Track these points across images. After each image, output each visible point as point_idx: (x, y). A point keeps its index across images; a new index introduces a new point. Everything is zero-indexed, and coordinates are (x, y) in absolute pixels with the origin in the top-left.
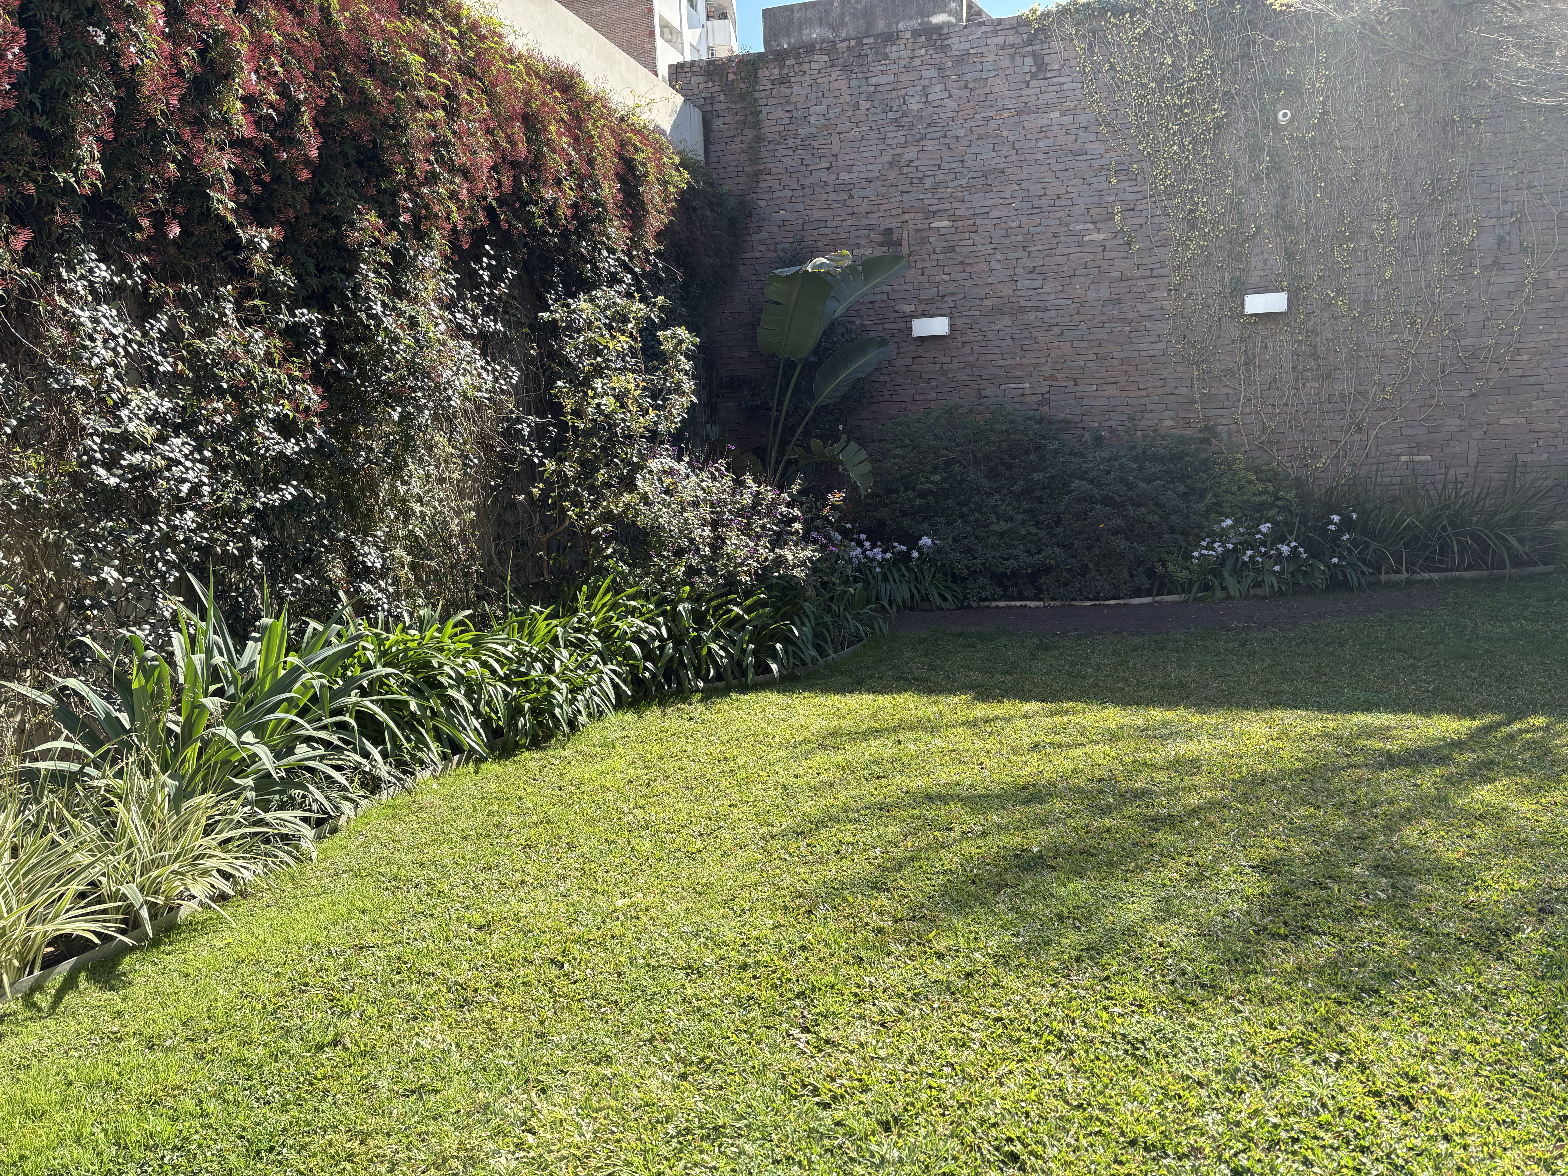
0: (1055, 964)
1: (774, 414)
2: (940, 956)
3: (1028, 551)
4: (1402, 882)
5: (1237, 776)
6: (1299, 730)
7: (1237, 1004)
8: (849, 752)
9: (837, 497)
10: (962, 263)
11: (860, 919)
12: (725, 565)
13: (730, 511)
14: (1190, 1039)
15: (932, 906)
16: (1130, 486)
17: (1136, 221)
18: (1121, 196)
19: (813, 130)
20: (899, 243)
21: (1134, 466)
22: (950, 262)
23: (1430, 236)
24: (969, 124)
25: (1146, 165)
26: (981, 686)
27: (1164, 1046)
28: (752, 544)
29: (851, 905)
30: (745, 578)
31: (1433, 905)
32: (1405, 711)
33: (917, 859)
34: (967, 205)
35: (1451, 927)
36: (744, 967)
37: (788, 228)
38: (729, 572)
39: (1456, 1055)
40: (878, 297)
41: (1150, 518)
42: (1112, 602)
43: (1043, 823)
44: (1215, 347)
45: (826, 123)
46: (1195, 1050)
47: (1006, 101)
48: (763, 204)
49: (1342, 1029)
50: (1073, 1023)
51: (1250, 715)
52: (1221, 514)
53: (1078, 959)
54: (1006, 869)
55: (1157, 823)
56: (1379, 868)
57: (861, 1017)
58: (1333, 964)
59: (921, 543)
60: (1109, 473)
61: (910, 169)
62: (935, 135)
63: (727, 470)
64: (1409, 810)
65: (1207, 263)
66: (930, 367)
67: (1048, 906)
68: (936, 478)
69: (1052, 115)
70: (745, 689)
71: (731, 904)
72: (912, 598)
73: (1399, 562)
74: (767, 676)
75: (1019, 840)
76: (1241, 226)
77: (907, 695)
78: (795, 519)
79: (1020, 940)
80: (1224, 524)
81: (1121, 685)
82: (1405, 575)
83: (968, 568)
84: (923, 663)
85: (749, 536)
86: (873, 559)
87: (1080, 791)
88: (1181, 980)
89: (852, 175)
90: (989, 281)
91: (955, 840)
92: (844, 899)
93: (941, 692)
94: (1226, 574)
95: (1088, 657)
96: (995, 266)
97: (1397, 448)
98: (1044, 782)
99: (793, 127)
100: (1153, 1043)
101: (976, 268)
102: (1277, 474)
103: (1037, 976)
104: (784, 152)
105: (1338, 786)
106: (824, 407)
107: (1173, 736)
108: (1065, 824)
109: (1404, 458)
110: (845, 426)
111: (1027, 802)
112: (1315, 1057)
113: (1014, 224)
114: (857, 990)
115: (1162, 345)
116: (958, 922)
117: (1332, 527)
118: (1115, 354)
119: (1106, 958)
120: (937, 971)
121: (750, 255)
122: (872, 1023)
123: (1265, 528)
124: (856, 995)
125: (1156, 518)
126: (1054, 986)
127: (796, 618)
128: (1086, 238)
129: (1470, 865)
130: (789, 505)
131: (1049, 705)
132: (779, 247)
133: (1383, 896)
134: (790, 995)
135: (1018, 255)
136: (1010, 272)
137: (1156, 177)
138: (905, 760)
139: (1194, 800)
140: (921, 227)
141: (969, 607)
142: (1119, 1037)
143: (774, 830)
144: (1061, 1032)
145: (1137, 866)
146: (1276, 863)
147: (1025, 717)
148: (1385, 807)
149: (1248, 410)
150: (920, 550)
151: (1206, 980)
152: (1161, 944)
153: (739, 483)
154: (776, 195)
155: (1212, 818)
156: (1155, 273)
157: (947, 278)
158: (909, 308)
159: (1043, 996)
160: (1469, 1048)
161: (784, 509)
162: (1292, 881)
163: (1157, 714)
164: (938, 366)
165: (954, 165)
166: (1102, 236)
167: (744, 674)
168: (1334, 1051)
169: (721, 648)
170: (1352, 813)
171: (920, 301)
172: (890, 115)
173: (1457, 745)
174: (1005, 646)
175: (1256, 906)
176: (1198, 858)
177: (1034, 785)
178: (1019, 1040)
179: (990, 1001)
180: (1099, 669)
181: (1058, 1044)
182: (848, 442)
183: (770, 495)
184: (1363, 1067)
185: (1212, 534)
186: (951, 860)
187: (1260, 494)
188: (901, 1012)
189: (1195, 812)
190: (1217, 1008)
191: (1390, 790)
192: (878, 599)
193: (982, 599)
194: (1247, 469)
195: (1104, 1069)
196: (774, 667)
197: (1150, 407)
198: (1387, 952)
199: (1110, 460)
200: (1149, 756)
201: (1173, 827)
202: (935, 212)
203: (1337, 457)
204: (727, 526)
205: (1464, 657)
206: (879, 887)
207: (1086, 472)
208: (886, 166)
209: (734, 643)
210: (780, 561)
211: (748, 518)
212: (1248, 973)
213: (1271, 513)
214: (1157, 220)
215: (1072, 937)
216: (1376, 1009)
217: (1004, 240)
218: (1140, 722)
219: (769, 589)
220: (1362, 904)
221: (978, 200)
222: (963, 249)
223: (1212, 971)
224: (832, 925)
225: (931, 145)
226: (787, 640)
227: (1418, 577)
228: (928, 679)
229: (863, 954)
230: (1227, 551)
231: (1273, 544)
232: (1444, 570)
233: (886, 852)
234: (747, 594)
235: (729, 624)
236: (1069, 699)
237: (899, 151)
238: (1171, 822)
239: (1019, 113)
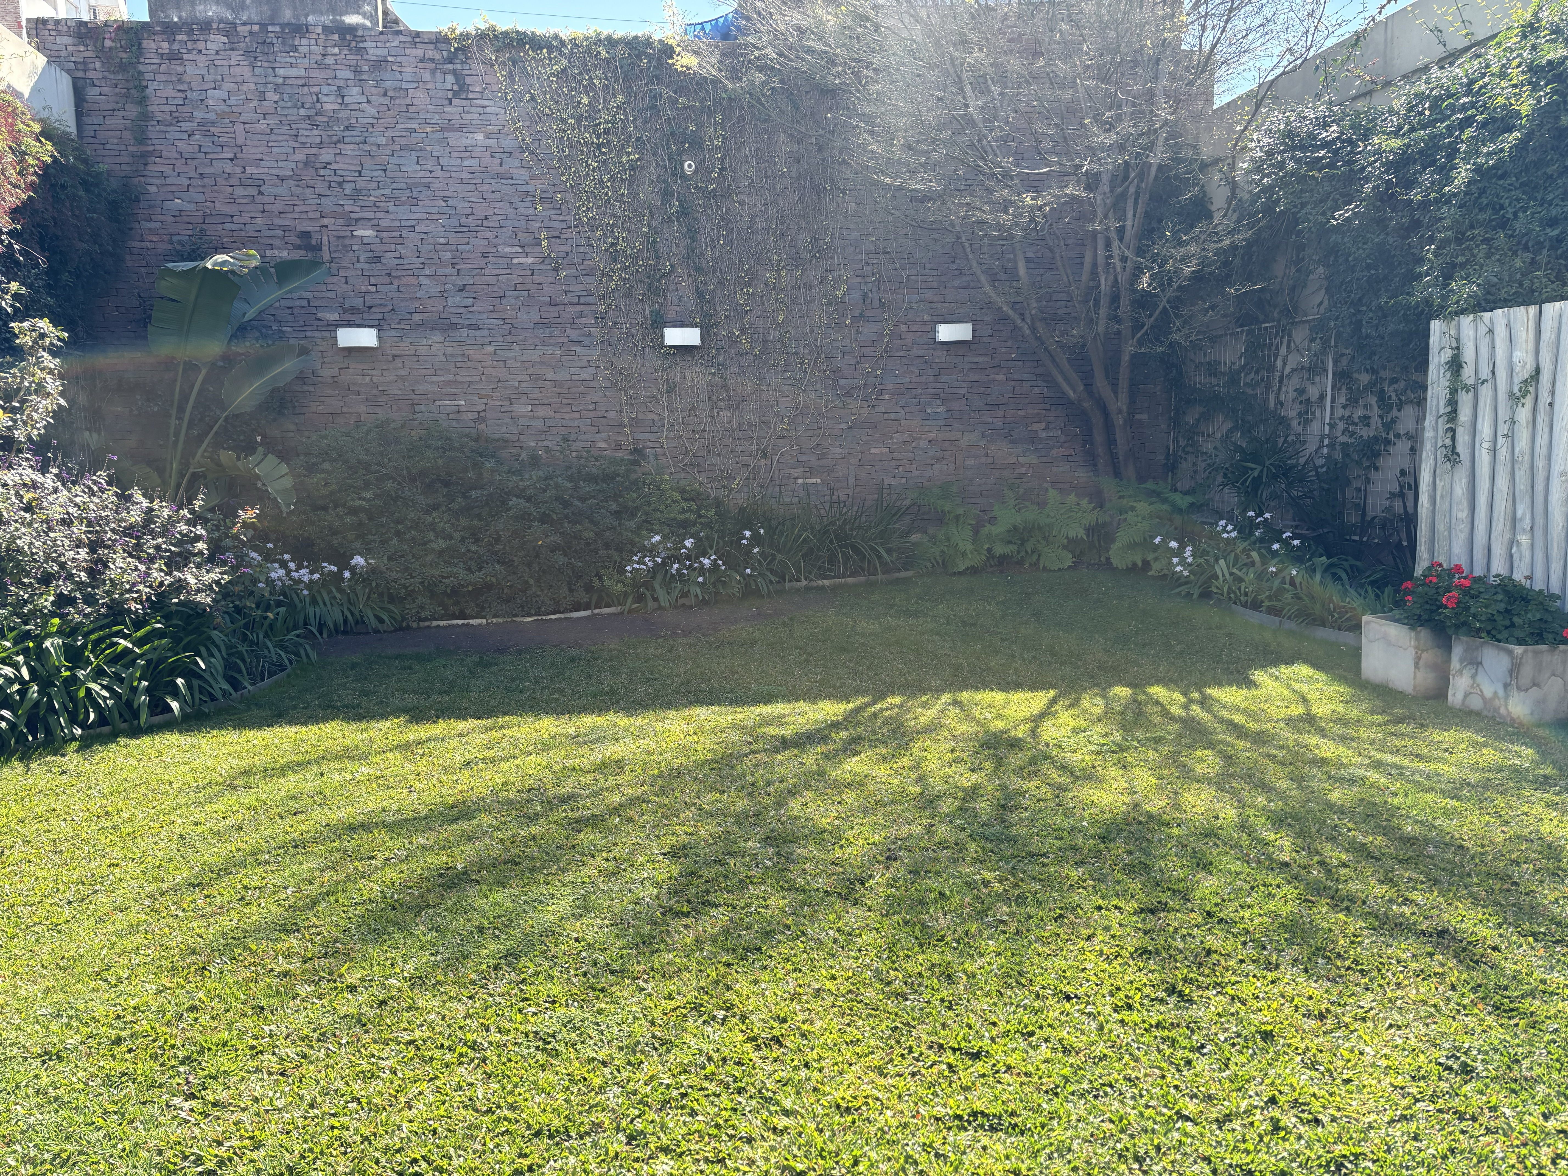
0: (473, 976)
1: (173, 422)
2: (352, 989)
3: (469, 569)
4: (785, 849)
5: (656, 772)
6: (712, 724)
7: (641, 983)
8: (264, 790)
9: (249, 514)
10: (389, 275)
11: (264, 966)
12: (108, 593)
13: (113, 530)
14: (597, 1024)
15: (346, 939)
16: (566, 504)
17: (563, 248)
18: (546, 223)
19: (212, 116)
20: (318, 248)
21: (569, 485)
22: (376, 273)
23: (811, 288)
24: (390, 133)
25: (569, 196)
26: (415, 708)
27: (573, 1035)
28: (142, 567)
29: (253, 953)
30: (133, 606)
31: (807, 866)
32: (797, 700)
33: (333, 893)
34: (392, 216)
35: (821, 883)
36: (118, 1041)
37: (186, 219)
38: (113, 600)
39: (818, 993)
40: (298, 303)
41: (585, 535)
42: (553, 617)
43: (470, 839)
44: (640, 375)
45: (227, 109)
46: (602, 1033)
47: (428, 116)
48: (153, 189)
49: (729, 988)
50: (488, 1030)
51: (672, 714)
52: (652, 531)
53: (496, 968)
54: (429, 890)
55: (579, 824)
56: (768, 840)
57: (258, 1070)
58: (726, 931)
59: (353, 562)
60: (545, 491)
61: (327, 172)
62: (353, 140)
63: (109, 483)
64: (795, 786)
65: (628, 295)
66: (359, 379)
67: (469, 920)
68: (368, 495)
69: (476, 136)
70: (136, 732)
71: (105, 975)
72: (346, 621)
73: (799, 571)
74: (167, 716)
75: (444, 858)
76: (657, 263)
77: (334, 724)
78: (198, 538)
79: (439, 958)
80: (654, 540)
81: (556, 696)
82: (804, 583)
83: (406, 587)
84: (354, 689)
85: (139, 559)
86: (300, 581)
87: (510, 802)
88: (593, 970)
89: (261, 171)
90: (418, 295)
91: (377, 867)
92: (247, 948)
93: (373, 717)
94: (657, 586)
95: (527, 672)
96: (424, 280)
97: (795, 472)
98: (474, 798)
99: (185, 109)
100: (564, 1034)
101: (404, 281)
102: (699, 494)
103: (453, 991)
104: (178, 135)
105: (740, 771)
106: (237, 416)
107: (600, 740)
108: (491, 837)
109: (800, 481)
110: (264, 437)
111: (455, 820)
112: (705, 1017)
113: (442, 240)
114: (254, 1043)
115: (592, 370)
116: (374, 951)
117: (745, 542)
118: (549, 377)
119: (524, 961)
120: (347, 1005)
121: (138, 244)
122: (270, 1074)
123: (689, 543)
124: (253, 1048)
125: (592, 535)
126: (470, 998)
127: (203, 650)
128: (515, 261)
129: (838, 827)
130: (189, 523)
131: (484, 722)
132: (175, 238)
133: (769, 863)
134: (173, 1063)
135: (447, 271)
136: (439, 288)
137: (579, 208)
138: (327, 792)
139: (616, 799)
140: (342, 234)
141: (409, 627)
142: (531, 1036)
143: (164, 886)
144: (475, 1042)
145: (559, 868)
146: (684, 847)
147: (460, 735)
148: (777, 785)
149: (671, 435)
150: (353, 570)
151: (615, 966)
152: (577, 940)
153: (125, 499)
154: (169, 181)
155: (631, 813)
156: (582, 300)
157: (373, 289)
158: (333, 317)
159: (460, 1009)
160: (829, 985)
161: (183, 528)
162: (696, 862)
163: (588, 721)
164: (368, 379)
165: (376, 174)
166: (530, 260)
167: (136, 715)
168: (722, 1008)
169: (104, 687)
170: (751, 794)
171: (345, 311)
172: (302, 112)
173: (835, 726)
174: (444, 666)
175: (664, 891)
176: (615, 853)
177: (464, 802)
178: (432, 1059)
179: (403, 1025)
180: (537, 682)
181: (471, 1054)
182: (265, 455)
183: (166, 513)
184: (744, 1018)
185: (643, 550)
186: (372, 889)
187: (684, 511)
188: (304, 1056)
189: (616, 810)
190: (624, 991)
191: (782, 771)
192: (306, 623)
193: (421, 620)
194: (672, 489)
195: (515, 1070)
196: (175, 705)
197: (583, 429)
198: (770, 912)
199: (546, 479)
200: (577, 761)
201: (595, 826)
202: (357, 220)
203: (747, 479)
204: (109, 547)
205: (844, 650)
206: (287, 929)
207: (524, 490)
208: (301, 165)
209: (121, 680)
210: (180, 586)
211: (138, 538)
212: (652, 953)
213: (694, 530)
214: (582, 249)
215: (492, 946)
216: (757, 965)
217: (431, 255)
218: (572, 730)
219: (167, 617)
220: (752, 873)
221: (405, 213)
222: (389, 260)
223: (622, 957)
224: (229, 978)
225: (350, 149)
226: (191, 674)
227: (814, 584)
228: (359, 706)
229: (263, 1003)
230: (656, 564)
231: (697, 558)
232: (834, 578)
233: (299, 891)
234: (138, 624)
235: (115, 659)
236: (505, 714)
237: (314, 151)
238: (594, 822)
239: (443, 129)
